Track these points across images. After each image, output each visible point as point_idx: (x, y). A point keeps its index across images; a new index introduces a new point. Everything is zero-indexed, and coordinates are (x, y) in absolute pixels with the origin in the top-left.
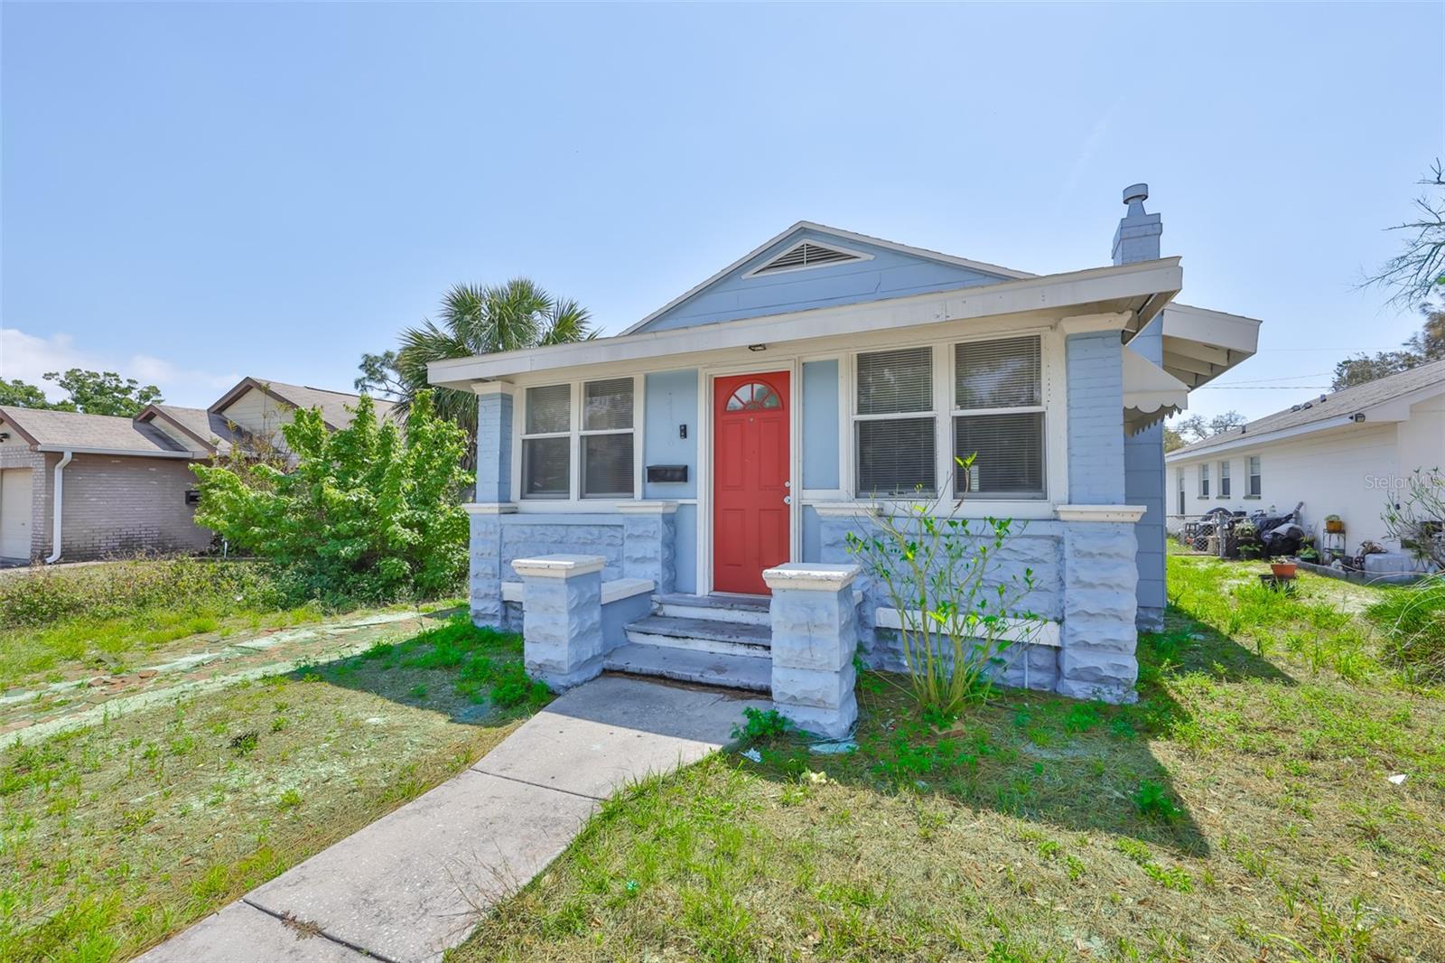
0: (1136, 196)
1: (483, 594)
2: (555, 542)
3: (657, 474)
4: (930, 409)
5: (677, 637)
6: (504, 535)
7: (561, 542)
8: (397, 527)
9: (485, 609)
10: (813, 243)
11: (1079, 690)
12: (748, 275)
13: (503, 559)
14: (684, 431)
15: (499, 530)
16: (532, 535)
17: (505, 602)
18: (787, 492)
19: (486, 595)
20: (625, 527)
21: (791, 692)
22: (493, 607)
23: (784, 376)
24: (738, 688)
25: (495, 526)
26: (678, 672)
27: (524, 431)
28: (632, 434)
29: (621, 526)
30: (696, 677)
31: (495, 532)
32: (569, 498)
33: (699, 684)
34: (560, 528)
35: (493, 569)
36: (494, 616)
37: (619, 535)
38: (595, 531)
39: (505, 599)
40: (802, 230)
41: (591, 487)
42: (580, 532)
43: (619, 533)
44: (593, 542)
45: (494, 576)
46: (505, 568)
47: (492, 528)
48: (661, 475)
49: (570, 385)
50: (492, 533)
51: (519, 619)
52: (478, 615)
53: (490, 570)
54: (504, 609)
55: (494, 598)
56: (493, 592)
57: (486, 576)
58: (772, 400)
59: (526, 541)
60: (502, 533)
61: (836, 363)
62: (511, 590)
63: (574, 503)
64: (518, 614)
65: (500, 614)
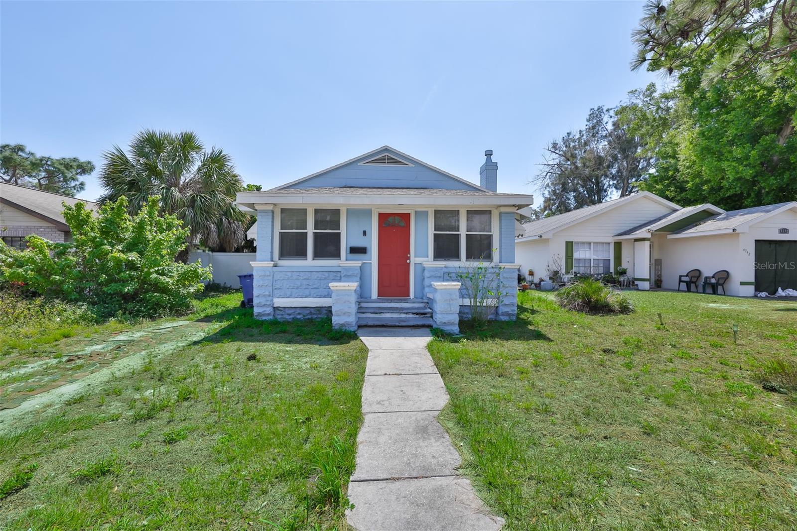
0: (489, 154)
1: (263, 304)
2: (304, 279)
3: (354, 250)
4: (459, 231)
5: (377, 313)
6: (275, 276)
7: (308, 279)
8: (154, 276)
9: (265, 311)
10: (390, 155)
11: (503, 318)
12: (361, 164)
13: (274, 288)
14: (365, 233)
15: (272, 274)
17: (274, 308)
18: (409, 258)
19: (265, 305)
20: (342, 272)
21: (444, 321)
22: (269, 310)
23: (408, 215)
24: (413, 326)
25: (270, 273)
26: (390, 323)
27: (280, 228)
28: (340, 233)
29: (340, 272)
30: (397, 324)
31: (269, 276)
32: (307, 260)
33: (398, 326)
34: (307, 273)
35: (270, 292)
36: (269, 314)
37: (339, 276)
38: (327, 274)
39: (275, 306)
40: (386, 149)
41: (317, 255)
42: (319, 275)
43: (339, 275)
44: (325, 279)
45: (269, 296)
46: (276, 292)
47: (268, 273)
48: (356, 251)
49: (306, 209)
50: (268, 276)
51: (282, 315)
52: (259, 314)
53: (267, 293)
54: (274, 311)
55: (269, 306)
56: (268, 303)
57: (264, 296)
58: (402, 224)
59: (288, 279)
60: (273, 276)
61: (427, 212)
62: (279, 302)
63: (310, 262)
64: (281, 313)
65: (272, 313)
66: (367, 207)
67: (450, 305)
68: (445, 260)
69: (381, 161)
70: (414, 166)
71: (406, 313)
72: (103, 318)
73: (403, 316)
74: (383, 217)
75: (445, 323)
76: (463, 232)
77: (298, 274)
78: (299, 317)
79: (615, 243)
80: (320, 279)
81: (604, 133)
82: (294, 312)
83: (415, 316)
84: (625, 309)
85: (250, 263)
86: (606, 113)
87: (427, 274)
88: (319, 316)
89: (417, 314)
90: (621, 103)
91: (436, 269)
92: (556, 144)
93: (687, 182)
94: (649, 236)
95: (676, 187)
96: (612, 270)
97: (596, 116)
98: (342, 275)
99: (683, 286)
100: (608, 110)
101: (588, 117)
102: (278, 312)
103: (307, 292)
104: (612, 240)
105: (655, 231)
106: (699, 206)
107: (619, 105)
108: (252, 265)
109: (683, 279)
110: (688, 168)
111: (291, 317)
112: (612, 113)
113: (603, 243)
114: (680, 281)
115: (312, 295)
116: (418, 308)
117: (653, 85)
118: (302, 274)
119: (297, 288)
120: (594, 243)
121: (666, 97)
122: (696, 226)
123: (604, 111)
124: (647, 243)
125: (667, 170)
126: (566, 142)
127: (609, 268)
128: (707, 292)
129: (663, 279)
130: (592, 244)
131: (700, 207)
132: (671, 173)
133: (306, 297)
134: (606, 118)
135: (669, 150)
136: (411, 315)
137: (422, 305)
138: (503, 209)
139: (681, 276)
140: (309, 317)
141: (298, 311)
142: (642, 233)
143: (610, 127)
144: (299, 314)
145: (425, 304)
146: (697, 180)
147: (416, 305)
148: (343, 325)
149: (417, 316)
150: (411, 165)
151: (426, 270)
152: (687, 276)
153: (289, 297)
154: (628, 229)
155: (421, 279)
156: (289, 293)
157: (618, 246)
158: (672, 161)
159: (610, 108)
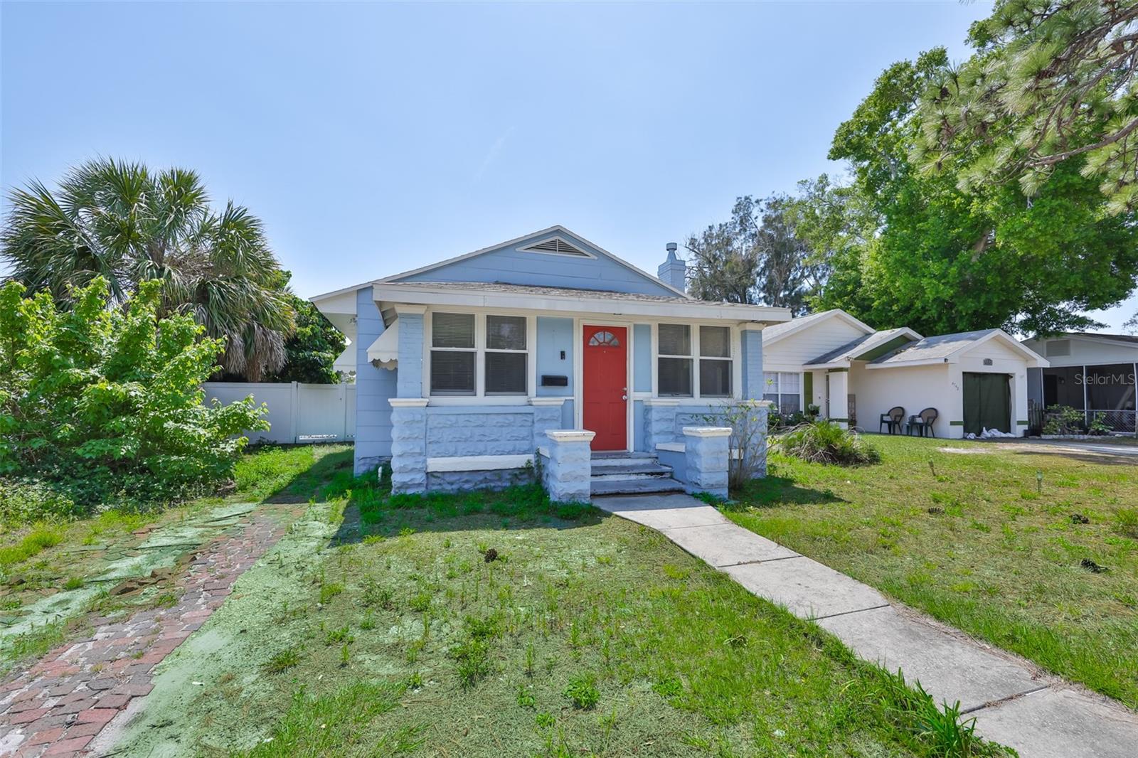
1: (410, 468)
2: (478, 426)
3: (549, 381)
4: (690, 355)
6: (429, 422)
7: (483, 426)
9: (412, 480)
12: (521, 250)
13: (428, 441)
14: (563, 355)
15: (424, 418)
16: (457, 422)
17: (427, 473)
18: (625, 393)
19: (412, 470)
20: (535, 414)
21: (711, 483)
22: (420, 477)
23: (624, 330)
25: (422, 416)
26: (627, 490)
27: (431, 345)
28: (526, 354)
29: (532, 414)
30: (637, 490)
31: (422, 421)
32: (475, 395)
33: (640, 493)
34: (481, 416)
35: (421, 449)
36: (420, 485)
38: (511, 418)
39: (429, 470)
40: (558, 231)
41: (491, 387)
42: (500, 419)
43: (529, 418)
44: (509, 425)
45: (420, 454)
46: (431, 447)
47: (418, 417)
48: (553, 382)
49: (474, 315)
50: (418, 422)
51: (440, 484)
52: (405, 485)
53: (418, 450)
54: (427, 478)
55: (419, 470)
56: (419, 466)
57: (413, 455)
58: (616, 342)
59: (451, 426)
60: (427, 421)
61: (649, 327)
62: (435, 464)
63: (480, 399)
64: (439, 481)
65: (425, 483)
66: (567, 316)
67: (718, 459)
68: (672, 395)
69: (550, 247)
70: (596, 258)
71: (637, 474)
72: (86, 505)
73: (633, 477)
74: (589, 331)
75: (712, 485)
76: (695, 355)
77: (467, 418)
78: (466, 486)
79: (805, 373)
80: (502, 426)
81: (753, 231)
82: (460, 479)
83: (649, 477)
84: (874, 459)
85: (389, 400)
86: (755, 204)
87: (654, 416)
88: (499, 484)
89: (652, 474)
90: (775, 195)
91: (667, 409)
92: (695, 240)
93: (873, 301)
94: (848, 365)
95: (858, 306)
96: (802, 408)
97: (743, 208)
98: (535, 420)
99: (885, 427)
100: (757, 202)
101: (734, 208)
102: (433, 480)
103: (481, 447)
104: (801, 369)
105: (855, 359)
106: (897, 330)
107: (771, 197)
108: (392, 405)
109: (885, 418)
110: (873, 282)
111: (455, 487)
112: (763, 205)
113: (791, 374)
114: (882, 421)
115: (489, 451)
116: (645, 466)
117: (825, 177)
118: (473, 418)
119: (466, 440)
120: (782, 373)
121: (841, 193)
122: (897, 354)
123: (753, 201)
124: (845, 374)
125: (845, 284)
126: (708, 237)
127: (798, 406)
128: (914, 434)
129: (857, 419)
130: (780, 374)
131: (898, 332)
132: (850, 288)
133: (480, 454)
134: (755, 211)
135: (847, 258)
136: (644, 477)
137: (648, 461)
138: (749, 327)
139: (882, 416)
140: (483, 485)
141: (466, 477)
142: (839, 361)
143: (760, 224)
144: (467, 482)
145: (652, 460)
146: (884, 298)
147: (641, 462)
148: (573, 496)
149: (653, 477)
150: (592, 257)
151: (653, 411)
152: (888, 415)
153: (452, 456)
154: (819, 356)
155: (645, 424)
156: (452, 450)
157: (808, 377)
158: (854, 273)
159: (760, 198)
